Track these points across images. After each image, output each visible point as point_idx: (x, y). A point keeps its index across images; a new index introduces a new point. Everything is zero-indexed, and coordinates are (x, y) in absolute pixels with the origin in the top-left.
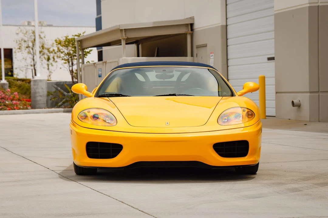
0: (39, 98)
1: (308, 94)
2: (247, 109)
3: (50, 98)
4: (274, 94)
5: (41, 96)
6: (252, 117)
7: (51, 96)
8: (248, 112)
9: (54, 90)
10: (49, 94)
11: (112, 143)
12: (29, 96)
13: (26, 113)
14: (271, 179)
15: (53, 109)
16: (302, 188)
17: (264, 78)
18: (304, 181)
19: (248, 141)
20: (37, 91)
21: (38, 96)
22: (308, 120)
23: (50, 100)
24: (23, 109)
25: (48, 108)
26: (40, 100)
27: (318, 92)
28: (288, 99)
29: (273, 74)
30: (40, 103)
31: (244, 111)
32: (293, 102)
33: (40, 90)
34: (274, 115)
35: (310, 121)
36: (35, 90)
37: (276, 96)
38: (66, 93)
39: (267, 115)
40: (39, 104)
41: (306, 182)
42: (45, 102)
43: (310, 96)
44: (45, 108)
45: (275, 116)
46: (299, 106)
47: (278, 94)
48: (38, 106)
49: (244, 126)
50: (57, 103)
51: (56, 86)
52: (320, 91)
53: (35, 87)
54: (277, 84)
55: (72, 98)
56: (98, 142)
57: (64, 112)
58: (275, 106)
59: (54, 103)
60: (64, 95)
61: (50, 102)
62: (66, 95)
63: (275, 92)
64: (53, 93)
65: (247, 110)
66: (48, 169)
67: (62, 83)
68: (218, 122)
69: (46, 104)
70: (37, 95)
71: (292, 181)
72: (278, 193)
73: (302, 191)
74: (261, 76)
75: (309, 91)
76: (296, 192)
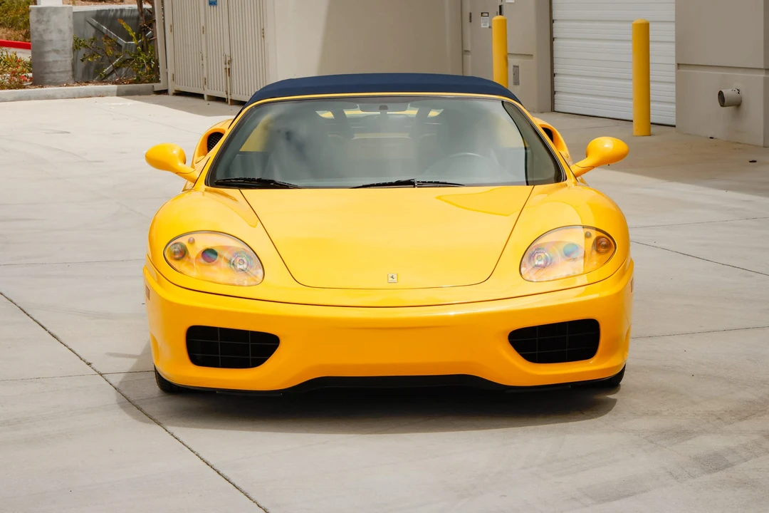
0: (51, 58)
1: (762, 75)
2: (597, 230)
3: (81, 56)
4: (674, 68)
5: (57, 51)
6: (606, 252)
7: (83, 51)
8: (598, 239)
9: (90, 32)
10: (77, 45)
11: (251, 332)
12: (24, 32)
13: (20, 99)
14: (656, 414)
15: (91, 87)
16: (733, 451)
17: (645, 28)
18: (740, 420)
19: (599, 321)
20: (47, 37)
21: (48, 52)
22: (761, 142)
23: (82, 60)
24: (10, 88)
25: (78, 82)
26: (56, 61)
28: (708, 84)
29: (669, 13)
30: (54, 70)
31: (587, 236)
32: (721, 94)
33: (54, 36)
34: (672, 121)
35: (764, 147)
36: (41, 35)
37: (677, 74)
38: (122, 41)
39: (651, 121)
40: (54, 73)
41: (745, 425)
42: (69, 68)
43: (765, 79)
44: (67, 85)
45: (675, 126)
46: (737, 104)
47: (682, 70)
48: (49, 78)
49: (587, 283)
50: (99, 68)
51: (95, 22)
53: (41, 27)
54: (681, 43)
55: (139, 55)
56: (217, 328)
57: (119, 94)
58: (673, 99)
59: (92, 69)
60: (120, 46)
61: (81, 66)
62: (123, 45)
63: (673, 61)
64: (89, 44)
65: (595, 234)
66: (89, 364)
67: (112, 14)
68: (521, 274)
69: (71, 73)
70: (48, 48)
71: (708, 422)
72: (671, 474)
73: (732, 465)
74: (638, 21)
75: (762, 67)
76: (717, 470)
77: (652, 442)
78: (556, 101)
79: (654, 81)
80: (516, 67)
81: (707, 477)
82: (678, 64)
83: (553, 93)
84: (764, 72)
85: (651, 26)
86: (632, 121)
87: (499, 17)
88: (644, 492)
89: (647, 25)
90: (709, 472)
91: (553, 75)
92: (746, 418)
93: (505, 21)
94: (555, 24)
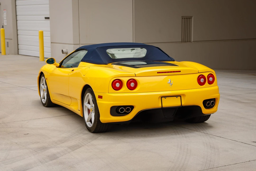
4: (50, 43)
16: (59, 153)
27: (79, 44)
28: (59, 48)
29: (49, 29)
32: (62, 50)
37: (51, 45)
39: (45, 57)
41: (63, 145)
43: (74, 47)
46: (67, 53)
47: (53, 44)
52: (81, 43)
54: (52, 37)
58: (50, 52)
63: (50, 41)
71: (53, 144)
72: (40, 161)
73: (58, 157)
74: (40, 31)
75: (73, 43)
76: (54, 159)
77: (36, 152)
78: (19, 52)
79: (45, 47)
80: (8, 43)
81: (51, 162)
82: (51, 42)
83: (18, 49)
84: (73, 45)
85: (44, 32)
86: (39, 57)
87: (2, 29)
88: (32, 168)
89: (42, 32)
90: (52, 160)
91: (18, 45)
92: (63, 142)
93: (4, 30)
94: (18, 31)
